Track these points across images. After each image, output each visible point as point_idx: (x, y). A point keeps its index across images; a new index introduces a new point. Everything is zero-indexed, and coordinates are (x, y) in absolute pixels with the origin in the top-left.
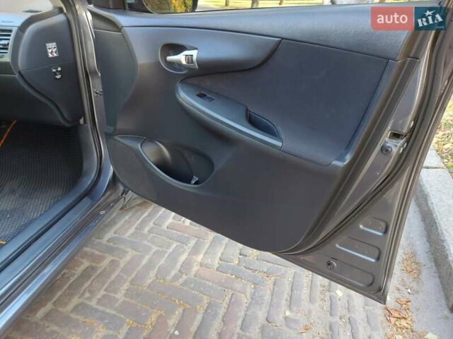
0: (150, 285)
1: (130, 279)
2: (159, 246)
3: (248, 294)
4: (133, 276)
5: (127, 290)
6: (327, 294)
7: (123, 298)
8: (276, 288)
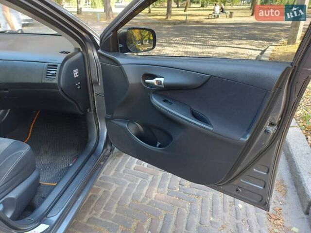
0: (129, 205)
1: (117, 202)
2: (131, 181)
3: (187, 208)
4: (119, 200)
5: (117, 208)
6: (233, 206)
7: (115, 214)
8: (203, 205)
